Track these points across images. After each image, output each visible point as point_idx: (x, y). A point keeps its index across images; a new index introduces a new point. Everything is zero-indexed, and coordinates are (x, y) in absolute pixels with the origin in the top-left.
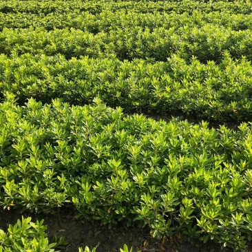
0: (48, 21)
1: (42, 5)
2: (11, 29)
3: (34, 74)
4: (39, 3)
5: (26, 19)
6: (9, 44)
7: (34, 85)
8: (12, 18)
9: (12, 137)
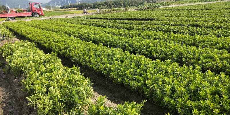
0: (218, 32)
1: (215, 24)
2: (199, 35)
3: (210, 58)
4: (214, 23)
5: (206, 31)
6: (198, 42)
7: (210, 63)
8: (199, 30)
9: (198, 87)
